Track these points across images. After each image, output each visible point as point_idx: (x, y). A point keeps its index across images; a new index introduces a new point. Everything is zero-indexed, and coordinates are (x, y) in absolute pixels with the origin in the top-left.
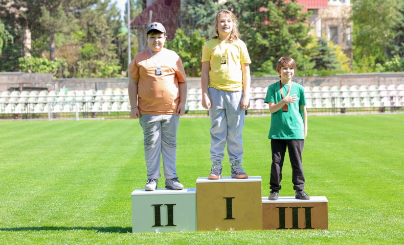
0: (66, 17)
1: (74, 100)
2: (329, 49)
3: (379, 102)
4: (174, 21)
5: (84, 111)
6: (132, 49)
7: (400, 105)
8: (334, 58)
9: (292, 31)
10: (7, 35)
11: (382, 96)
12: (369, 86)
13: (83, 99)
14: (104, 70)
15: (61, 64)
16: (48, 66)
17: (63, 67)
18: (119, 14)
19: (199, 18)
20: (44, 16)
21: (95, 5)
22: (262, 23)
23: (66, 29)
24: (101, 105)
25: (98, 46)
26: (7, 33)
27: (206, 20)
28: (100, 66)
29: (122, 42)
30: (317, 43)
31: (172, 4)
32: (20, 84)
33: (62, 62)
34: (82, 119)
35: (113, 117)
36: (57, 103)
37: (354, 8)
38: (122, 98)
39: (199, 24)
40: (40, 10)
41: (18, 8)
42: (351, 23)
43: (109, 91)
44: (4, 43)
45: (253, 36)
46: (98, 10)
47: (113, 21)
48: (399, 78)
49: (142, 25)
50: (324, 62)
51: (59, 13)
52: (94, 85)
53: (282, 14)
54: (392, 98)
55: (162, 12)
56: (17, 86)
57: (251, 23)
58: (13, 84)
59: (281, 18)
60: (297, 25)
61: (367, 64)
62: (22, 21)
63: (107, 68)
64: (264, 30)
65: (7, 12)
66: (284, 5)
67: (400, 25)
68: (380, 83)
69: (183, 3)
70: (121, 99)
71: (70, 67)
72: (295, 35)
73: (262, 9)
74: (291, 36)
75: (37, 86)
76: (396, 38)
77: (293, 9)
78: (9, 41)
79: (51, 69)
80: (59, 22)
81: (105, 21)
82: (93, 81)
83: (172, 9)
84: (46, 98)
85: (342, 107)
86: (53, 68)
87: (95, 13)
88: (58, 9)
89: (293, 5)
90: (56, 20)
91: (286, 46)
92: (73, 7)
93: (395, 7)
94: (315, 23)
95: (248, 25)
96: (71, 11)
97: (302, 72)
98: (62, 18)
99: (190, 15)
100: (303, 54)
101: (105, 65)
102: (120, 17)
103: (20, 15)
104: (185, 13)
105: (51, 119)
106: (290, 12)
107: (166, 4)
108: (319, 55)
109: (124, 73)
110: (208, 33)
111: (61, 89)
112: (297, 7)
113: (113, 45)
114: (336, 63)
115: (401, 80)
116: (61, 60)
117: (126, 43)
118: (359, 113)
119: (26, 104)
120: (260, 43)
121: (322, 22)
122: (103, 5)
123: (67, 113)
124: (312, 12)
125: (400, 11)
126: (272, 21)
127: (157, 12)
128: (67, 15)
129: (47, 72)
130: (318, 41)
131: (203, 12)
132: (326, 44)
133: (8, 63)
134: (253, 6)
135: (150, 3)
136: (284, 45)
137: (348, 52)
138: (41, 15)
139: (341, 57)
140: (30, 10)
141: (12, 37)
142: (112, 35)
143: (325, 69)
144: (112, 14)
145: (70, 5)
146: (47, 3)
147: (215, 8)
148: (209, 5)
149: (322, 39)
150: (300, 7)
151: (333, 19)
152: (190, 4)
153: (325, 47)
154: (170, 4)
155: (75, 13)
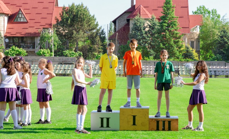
3: (210, 73)
8: (192, 54)
9: (175, 42)
11: (211, 70)
14: (97, 56)
16: (74, 54)
18: (105, 34)
19: (137, 36)
21: (95, 30)
22: (163, 39)
25: (95, 47)
26: (59, 41)
27: (140, 37)
29: (105, 46)
32: (63, 61)
40: (73, 32)
41: (64, 31)
43: (98, 65)
44: (58, 45)
45: (159, 45)
46: (96, 32)
47: (102, 37)
50: (188, 56)
51: (80, 33)
54: (215, 71)
56: (62, 62)
57: (158, 39)
58: (60, 61)
60: (177, 40)
62: (65, 36)
64: (163, 42)
65: (60, 32)
66: (172, 32)
68: (210, 65)
69: (131, 30)
73: (163, 33)
75: (70, 62)
78: (60, 44)
80: (79, 36)
83: (126, 32)
86: (76, 55)
88: (80, 31)
89: (176, 32)
93: (218, 34)
94: (184, 40)
95: (157, 40)
100: (179, 52)
101: (98, 55)
103: (65, 33)
104: (131, 34)
106: (174, 35)
107: (124, 30)
108: (186, 53)
110: (140, 42)
113: (101, 46)
114: (193, 56)
115: (219, 64)
116: (79, 52)
120: (162, 47)
121: (187, 39)
124: (183, 35)
125: (219, 36)
126: (167, 38)
128: (83, 34)
129: (74, 56)
130: (186, 47)
131: (139, 33)
132: (188, 48)
133: (59, 53)
134: (159, 32)
135: (117, 30)
136: (171, 48)
137: (198, 52)
138: (73, 34)
139: (195, 54)
140: (69, 32)
141: (61, 42)
142: (101, 42)
143: (188, 59)
144: (102, 34)
145: (84, 30)
146: (75, 28)
147: (144, 32)
148: (141, 31)
149: (187, 46)
150: (179, 33)
151: (192, 38)
152: (133, 30)
153: (188, 50)
154: (125, 30)
155: (87, 33)
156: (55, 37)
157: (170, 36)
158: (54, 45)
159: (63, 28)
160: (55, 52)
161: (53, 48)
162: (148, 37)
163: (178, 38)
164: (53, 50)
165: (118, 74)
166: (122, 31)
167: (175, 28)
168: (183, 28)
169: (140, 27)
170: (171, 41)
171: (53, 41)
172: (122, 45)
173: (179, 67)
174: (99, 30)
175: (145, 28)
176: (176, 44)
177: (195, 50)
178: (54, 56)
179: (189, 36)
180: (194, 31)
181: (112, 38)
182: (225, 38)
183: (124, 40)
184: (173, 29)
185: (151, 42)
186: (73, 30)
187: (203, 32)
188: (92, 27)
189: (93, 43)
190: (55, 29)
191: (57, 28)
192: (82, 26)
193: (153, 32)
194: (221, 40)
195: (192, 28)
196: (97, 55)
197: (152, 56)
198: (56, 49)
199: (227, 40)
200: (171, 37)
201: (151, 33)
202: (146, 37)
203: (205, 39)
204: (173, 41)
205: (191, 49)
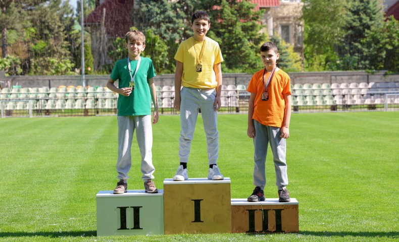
0: (18, 14)
1: (27, 97)
2: (281, 47)
3: (331, 101)
4: (128, 18)
5: (38, 108)
6: (85, 46)
7: (352, 104)
8: (286, 56)
9: (245, 29)
11: (334, 94)
12: (322, 84)
13: (36, 96)
14: (57, 68)
15: (14, 61)
17: (16, 63)
18: (72, 11)
19: (153, 16)
21: (48, 2)
22: (216, 21)
23: (18, 26)
24: (55, 102)
25: (51, 43)
27: (159, 18)
28: (53, 63)
29: (76, 40)
31: (126, 2)
33: (15, 59)
34: (35, 116)
35: (67, 114)
36: (10, 100)
37: (304, 7)
38: (76, 95)
39: (152, 22)
42: (302, 23)
43: (62, 89)
46: (51, 7)
47: (66, 18)
48: (350, 77)
49: (95, 22)
51: (12, 10)
52: (48, 82)
53: (236, 12)
54: (344, 96)
55: (116, 10)
59: (234, 16)
60: (250, 24)
61: (317, 62)
63: (61, 66)
64: (217, 28)
66: (237, 3)
67: (351, 24)
68: (332, 81)
69: (137, 1)
70: (74, 97)
71: (23, 64)
72: (248, 33)
73: (215, 7)
74: (244, 34)
76: (346, 37)
77: (246, 7)
79: (3, 66)
80: (11, 18)
81: (58, 19)
82: (46, 78)
83: (126, 7)
85: (295, 105)
86: (5, 65)
87: (48, 9)
88: (10, 6)
89: (246, 4)
90: (8, 17)
91: (239, 45)
92: (26, 3)
93: (345, 7)
94: (267, 22)
96: (23, 8)
97: (255, 70)
98: (14, 14)
99: (143, 13)
100: (256, 52)
101: (58, 63)
102: (73, 15)
104: (138, 10)
105: (4, 117)
106: (243, 10)
107: (119, 2)
109: (77, 71)
110: (161, 31)
111: (14, 87)
112: (251, 6)
113: (66, 42)
114: (289, 61)
115: (351, 79)
116: (13, 57)
117: (79, 41)
118: (311, 110)
121: (274, 21)
122: (55, 2)
123: (20, 110)
124: (265, 10)
125: (350, 10)
126: (225, 19)
127: (110, 10)
128: (20, 12)
131: (156, 9)
134: (207, 4)
135: (103, 1)
136: (237, 43)
137: (299, 50)
139: (293, 56)
142: (65, 32)
144: (65, 11)
147: (168, 7)
148: (162, 3)
149: (274, 37)
150: (254, 5)
151: (283, 18)
152: (143, 2)
154: (124, 3)
155: (28, 10)
157: (233, 13)
162: (178, 16)
163: (253, 19)
165: (111, 109)
166: (116, 2)
170: (236, 25)
172: (118, 38)
177: (292, 46)
179: (276, 13)
181: (91, 22)
182: (363, 16)
183: (122, 27)
185: (186, 29)
194: (354, 21)
196: (56, 64)
199: (368, 19)
200: (236, 17)
201: (185, 8)
202: (174, 17)
203: (314, 20)
204: (240, 25)
205: (282, 43)
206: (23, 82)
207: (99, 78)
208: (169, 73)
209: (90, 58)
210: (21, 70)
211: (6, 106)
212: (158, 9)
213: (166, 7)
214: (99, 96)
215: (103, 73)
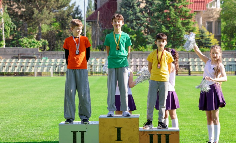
1: (50, 64)
2: (206, 36)
5: (56, 71)
8: (208, 41)
9: (184, 24)
10: (13, 25)
12: (229, 58)
13: (56, 64)
15: (44, 42)
16: (36, 44)
17: (46, 44)
18: (80, 13)
19: (128, 16)
20: (35, 13)
21: (66, 8)
22: (166, 19)
23: (48, 22)
25: (67, 32)
26: (13, 24)
27: (132, 17)
30: (199, 32)
31: (111, 7)
32: (18, 55)
34: (55, 76)
37: (222, 11)
39: (128, 19)
40: (33, 10)
41: (20, 9)
44: (11, 30)
45: (160, 27)
46: (68, 10)
50: (203, 43)
51: (44, 12)
55: (105, 12)
56: (17, 56)
57: (158, 19)
58: (15, 54)
60: (187, 21)
62: (21, 16)
64: (166, 23)
65: (14, 11)
66: (179, 9)
69: (119, 7)
71: (50, 45)
73: (166, 11)
74: (183, 27)
75: (29, 56)
77: (184, 11)
78: (14, 28)
79: (38, 46)
80: (42, 17)
81: (72, 18)
82: (63, 53)
83: (111, 11)
84: (34, 63)
86: (39, 45)
87: (66, 12)
88: (44, 10)
89: (184, 9)
92: (53, 8)
94: (198, 20)
95: (157, 21)
98: (45, 15)
102: (81, 15)
103: (21, 13)
106: (183, 13)
107: (107, 7)
108: (199, 39)
110: (133, 25)
111: (43, 58)
112: (188, 10)
114: (211, 44)
116: (43, 40)
119: (22, 66)
120: (164, 31)
121: (203, 19)
122: (70, 7)
123: (46, 72)
124: (196, 13)
126: (171, 18)
127: (102, 12)
128: (49, 13)
129: (36, 47)
130: (199, 31)
131: (130, 12)
132: (204, 32)
133: (13, 42)
134: (161, 9)
135: (98, 7)
136: (179, 33)
137: (218, 37)
138: (33, 13)
139: (214, 41)
140: (27, 10)
141: (15, 26)
143: (204, 47)
144: (76, 13)
145: (50, 7)
146: (37, 6)
147: (138, 10)
148: (134, 8)
149: (201, 29)
150: (189, 10)
151: (210, 18)
152: (122, 7)
153: (203, 34)
154: (110, 8)
155: (54, 12)
156: (7, 18)
157: (176, 15)
158: (5, 30)
159: (18, 5)
160: (7, 41)
161: (4, 35)
162: (144, 17)
163: (188, 18)
164: (4, 37)
165: (101, 72)
166: (105, 7)
167: (184, 3)
168: (196, 2)
169: (133, 2)
170: (178, 22)
171: (3, 25)
172: (106, 29)
173: (190, 60)
174: (72, 7)
175: (140, 4)
176: (185, 27)
177: (213, 35)
178: (6, 46)
179: (204, 15)
180: (213, 7)
181: (91, 19)
183: (108, 22)
184: (180, 4)
185: (148, 24)
186: (34, 7)
187: (226, 7)
188: (62, 3)
189: (63, 26)
190: (6, 6)
191: (8, 5)
192: (47, 2)
193: (152, 10)
195: (210, 2)
197: (150, 44)
198: (9, 35)
200: (178, 17)
201: (148, 11)
202: (141, 17)
203: (228, 19)
204: (180, 22)
205: (207, 33)
206: (49, 55)
207: (94, 53)
208: (137, 51)
209: (90, 41)
210: (49, 48)
211: (38, 70)
212: (131, 12)
213: (136, 11)
214: (93, 64)
215: (97, 50)
